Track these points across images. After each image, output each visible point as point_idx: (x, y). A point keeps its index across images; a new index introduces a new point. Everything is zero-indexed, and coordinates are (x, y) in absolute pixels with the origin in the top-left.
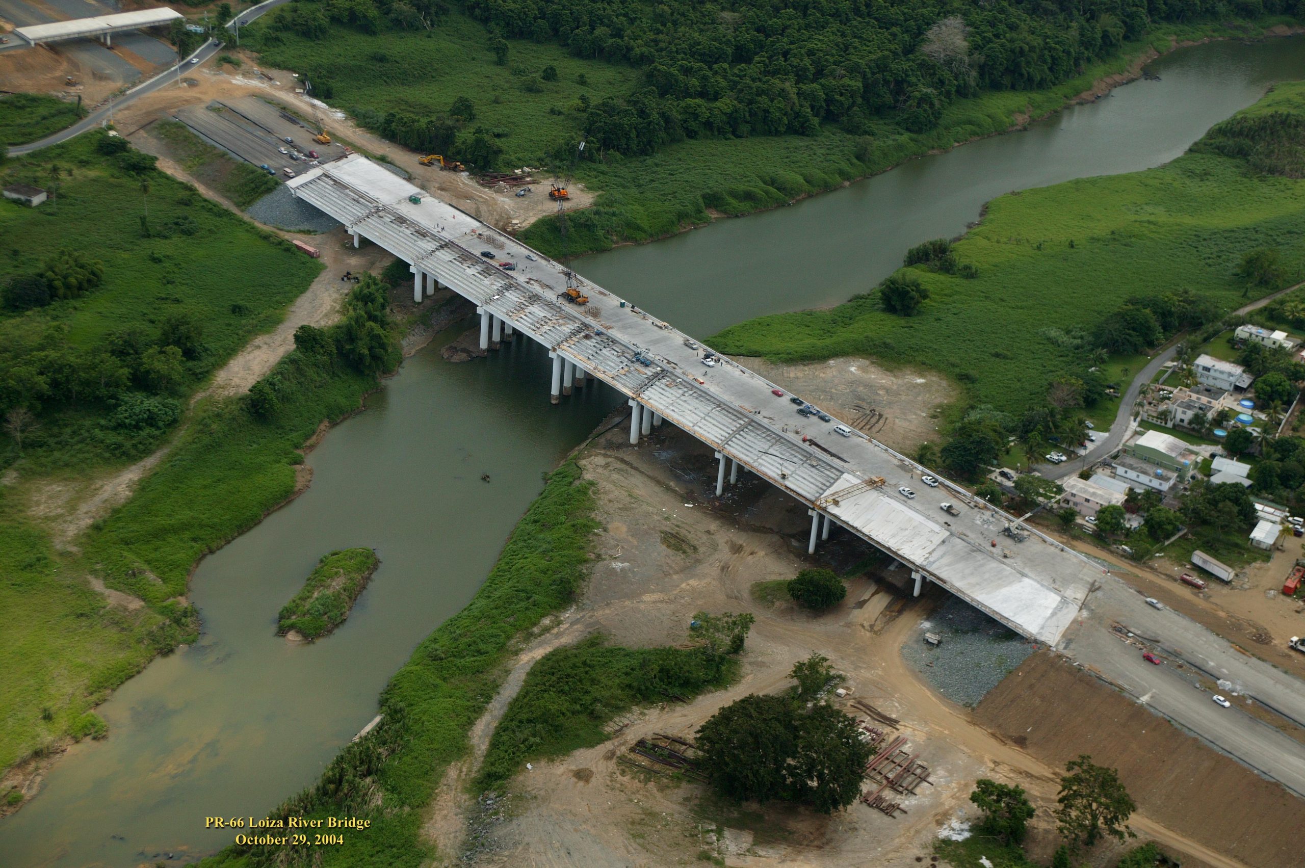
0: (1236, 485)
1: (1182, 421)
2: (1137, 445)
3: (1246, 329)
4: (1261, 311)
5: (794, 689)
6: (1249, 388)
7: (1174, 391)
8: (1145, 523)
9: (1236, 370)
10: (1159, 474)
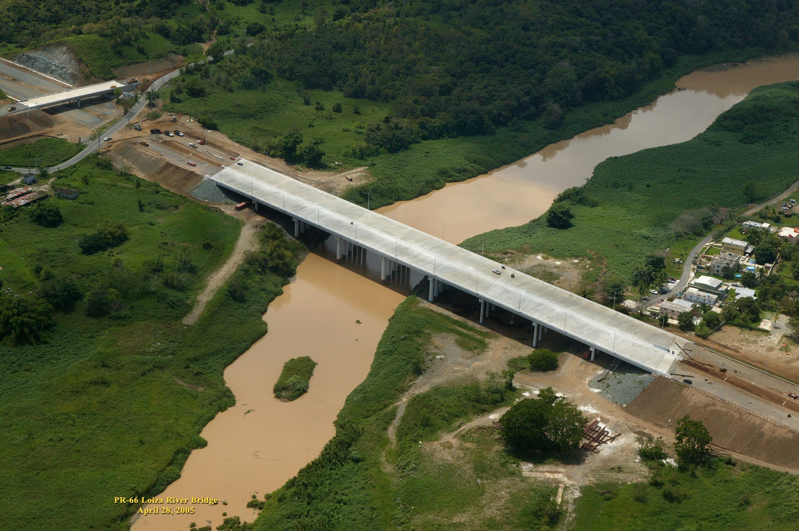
0: (748, 298)
1: (718, 271)
2: (696, 283)
3: (748, 223)
4: (756, 214)
6: (752, 252)
7: (712, 257)
8: (704, 320)
9: (744, 244)
10: (709, 296)
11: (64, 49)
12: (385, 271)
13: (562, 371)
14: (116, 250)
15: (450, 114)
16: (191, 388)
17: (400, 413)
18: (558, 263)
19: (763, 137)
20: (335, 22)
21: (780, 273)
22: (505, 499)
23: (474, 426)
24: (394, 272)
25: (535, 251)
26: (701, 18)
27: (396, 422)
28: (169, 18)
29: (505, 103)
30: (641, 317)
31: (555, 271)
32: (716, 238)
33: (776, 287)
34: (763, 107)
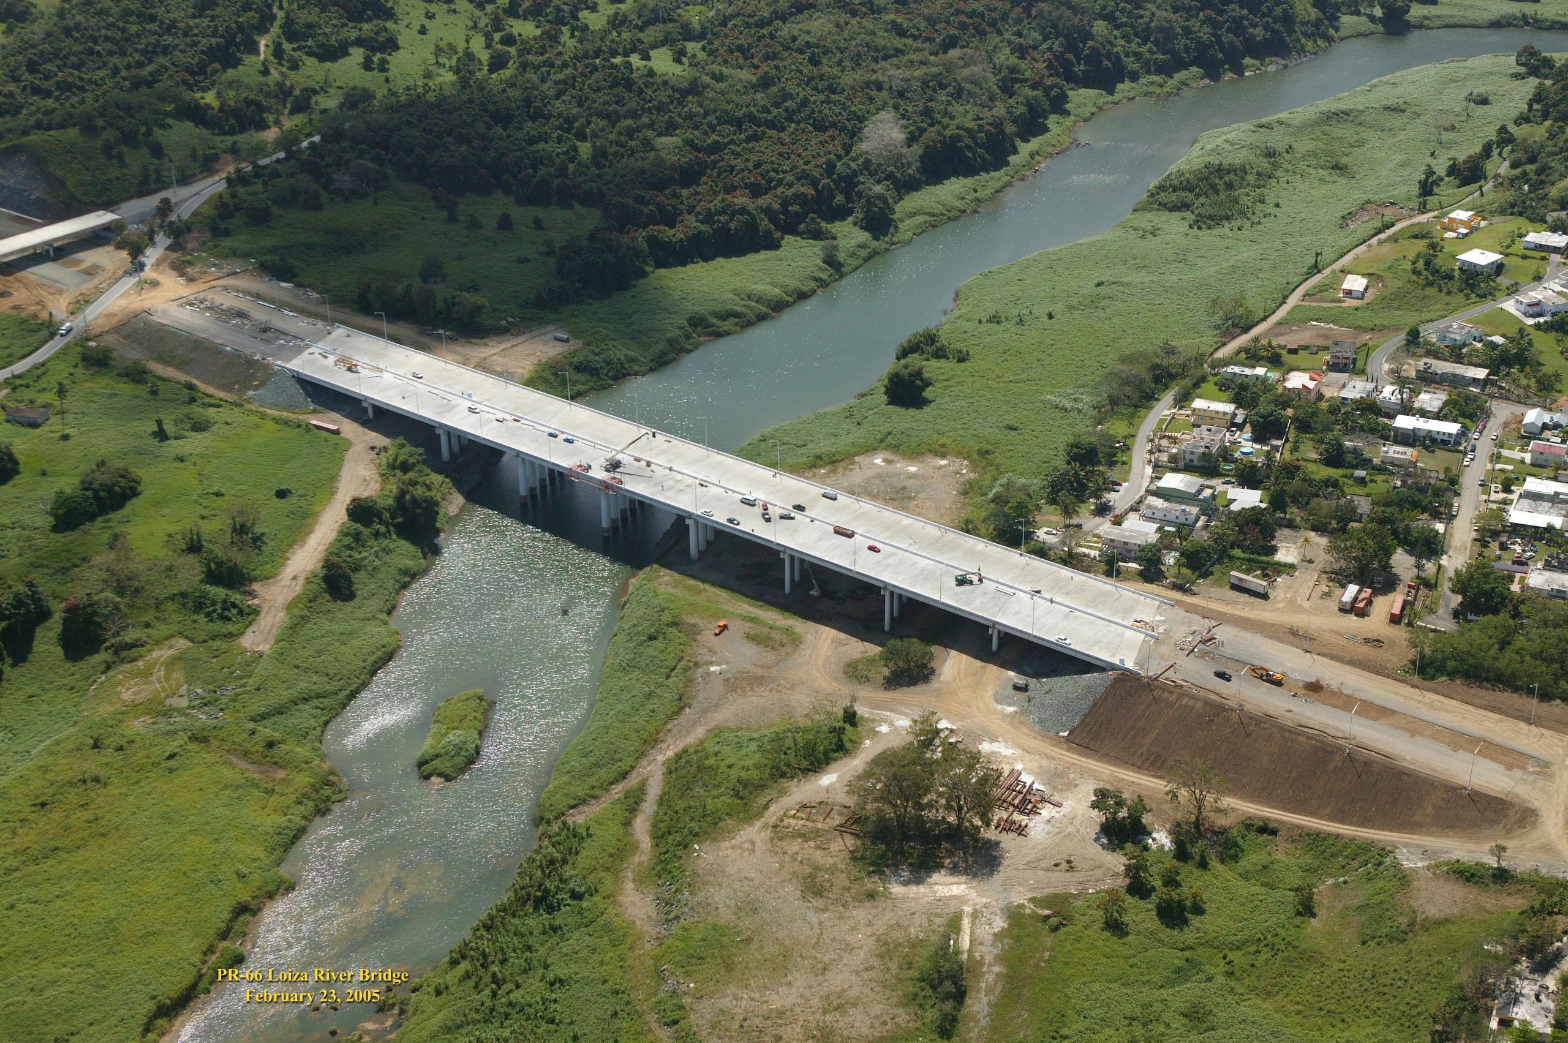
0: (1254, 508)
1: (1191, 461)
2: (1158, 488)
3: (1229, 370)
4: (1240, 352)
5: (912, 743)
6: (1245, 422)
7: (1179, 435)
8: (1182, 555)
9: (1230, 408)
10: (1183, 511)
11: (23, 158)
12: (609, 512)
13: (942, 678)
14: (115, 516)
15: (700, 217)
16: (262, 772)
17: (654, 790)
18: (913, 469)
19: (1228, 218)
20: (493, 76)
21: (1297, 455)
22: (866, 948)
23: (794, 802)
24: (623, 511)
25: (870, 449)
26: (1100, 27)
27: (649, 807)
28: (204, 90)
29: (793, 190)
30: (1071, 560)
31: (909, 483)
32: (1180, 401)
33: (1296, 483)
34: (1221, 164)
